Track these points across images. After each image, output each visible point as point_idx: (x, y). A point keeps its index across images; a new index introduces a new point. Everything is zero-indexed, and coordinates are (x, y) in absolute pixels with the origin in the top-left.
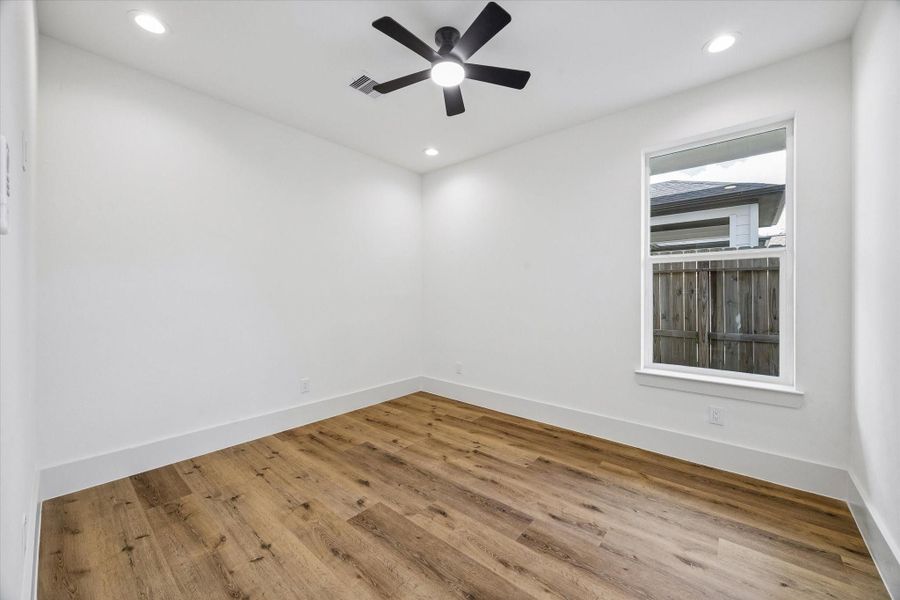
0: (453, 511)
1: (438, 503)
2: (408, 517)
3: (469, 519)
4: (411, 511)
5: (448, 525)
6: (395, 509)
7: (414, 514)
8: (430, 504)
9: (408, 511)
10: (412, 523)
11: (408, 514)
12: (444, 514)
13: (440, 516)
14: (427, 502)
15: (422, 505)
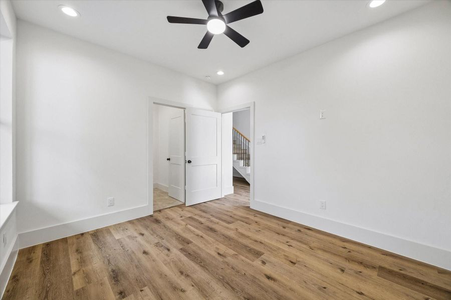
0: (214, 255)
1: (222, 260)
2: (236, 253)
3: (208, 251)
4: (234, 256)
5: (218, 249)
6: (243, 258)
7: (233, 255)
8: (226, 260)
9: (236, 256)
10: (234, 250)
11: (236, 255)
12: (219, 254)
13: (221, 253)
14: (226, 261)
15: (229, 259)
